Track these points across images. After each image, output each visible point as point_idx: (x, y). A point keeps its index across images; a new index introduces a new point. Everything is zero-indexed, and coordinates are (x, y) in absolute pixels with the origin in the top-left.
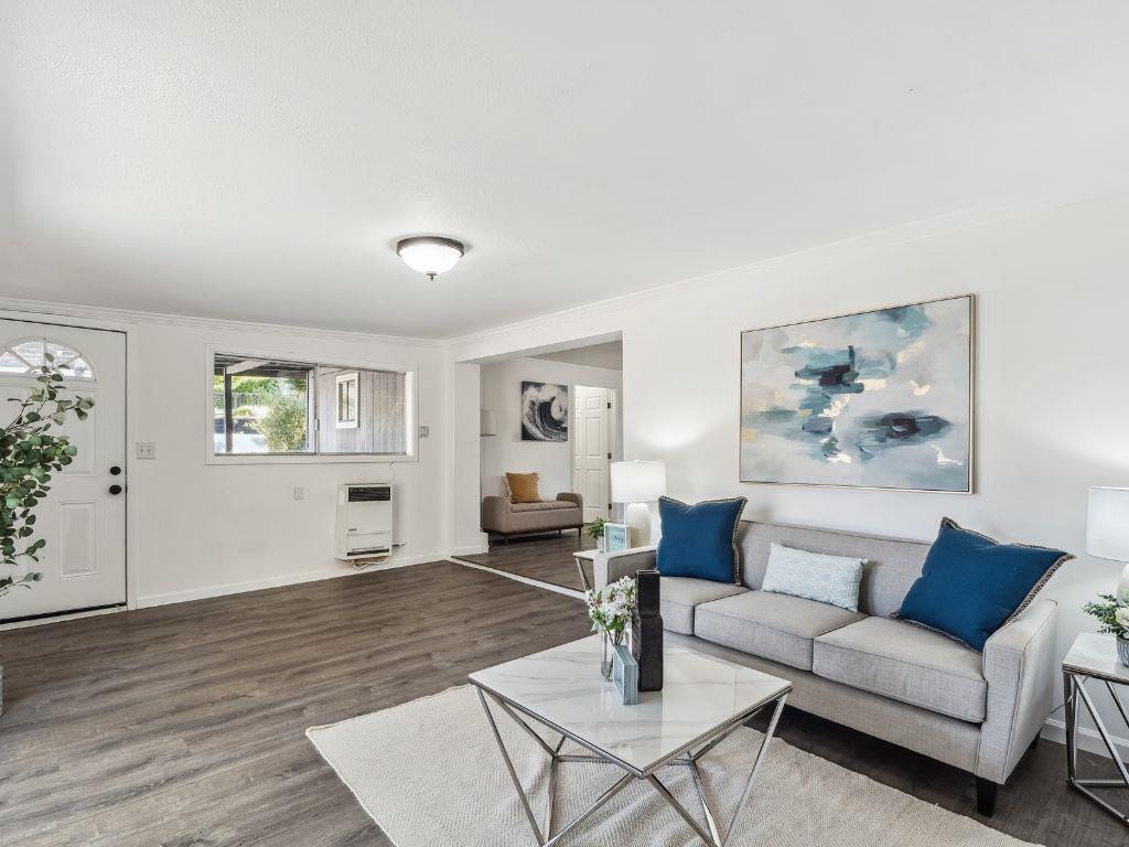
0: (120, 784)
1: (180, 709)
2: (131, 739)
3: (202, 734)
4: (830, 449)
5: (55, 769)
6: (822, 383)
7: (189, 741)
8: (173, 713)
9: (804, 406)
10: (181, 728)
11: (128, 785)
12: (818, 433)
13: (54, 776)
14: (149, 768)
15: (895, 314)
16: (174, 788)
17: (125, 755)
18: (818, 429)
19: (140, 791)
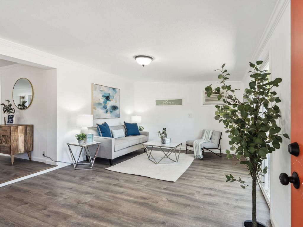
0: (212, 192)
1: (186, 206)
2: (205, 203)
3: (190, 195)
4: (107, 112)
5: (225, 203)
6: (106, 99)
7: (193, 195)
8: (189, 205)
9: (104, 103)
10: (191, 199)
11: (212, 191)
12: (105, 108)
13: (225, 201)
14: (206, 193)
15: (114, 89)
16: (204, 186)
17: (208, 199)
18: (105, 107)
19: (210, 189)
